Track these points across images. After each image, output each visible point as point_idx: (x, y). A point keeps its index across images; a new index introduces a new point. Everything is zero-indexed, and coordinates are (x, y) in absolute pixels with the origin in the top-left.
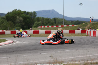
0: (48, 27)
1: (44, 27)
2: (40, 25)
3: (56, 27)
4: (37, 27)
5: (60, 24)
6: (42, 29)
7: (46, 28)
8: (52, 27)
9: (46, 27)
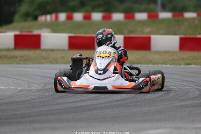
0: (87, 17)
1: (70, 18)
2: (48, 7)
3: (126, 17)
4: (35, 18)
5: (143, 7)
6: (55, 28)
7: (78, 25)
8: (104, 18)
9: (78, 17)
